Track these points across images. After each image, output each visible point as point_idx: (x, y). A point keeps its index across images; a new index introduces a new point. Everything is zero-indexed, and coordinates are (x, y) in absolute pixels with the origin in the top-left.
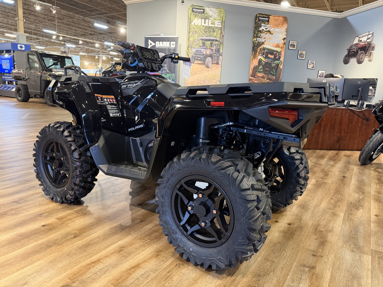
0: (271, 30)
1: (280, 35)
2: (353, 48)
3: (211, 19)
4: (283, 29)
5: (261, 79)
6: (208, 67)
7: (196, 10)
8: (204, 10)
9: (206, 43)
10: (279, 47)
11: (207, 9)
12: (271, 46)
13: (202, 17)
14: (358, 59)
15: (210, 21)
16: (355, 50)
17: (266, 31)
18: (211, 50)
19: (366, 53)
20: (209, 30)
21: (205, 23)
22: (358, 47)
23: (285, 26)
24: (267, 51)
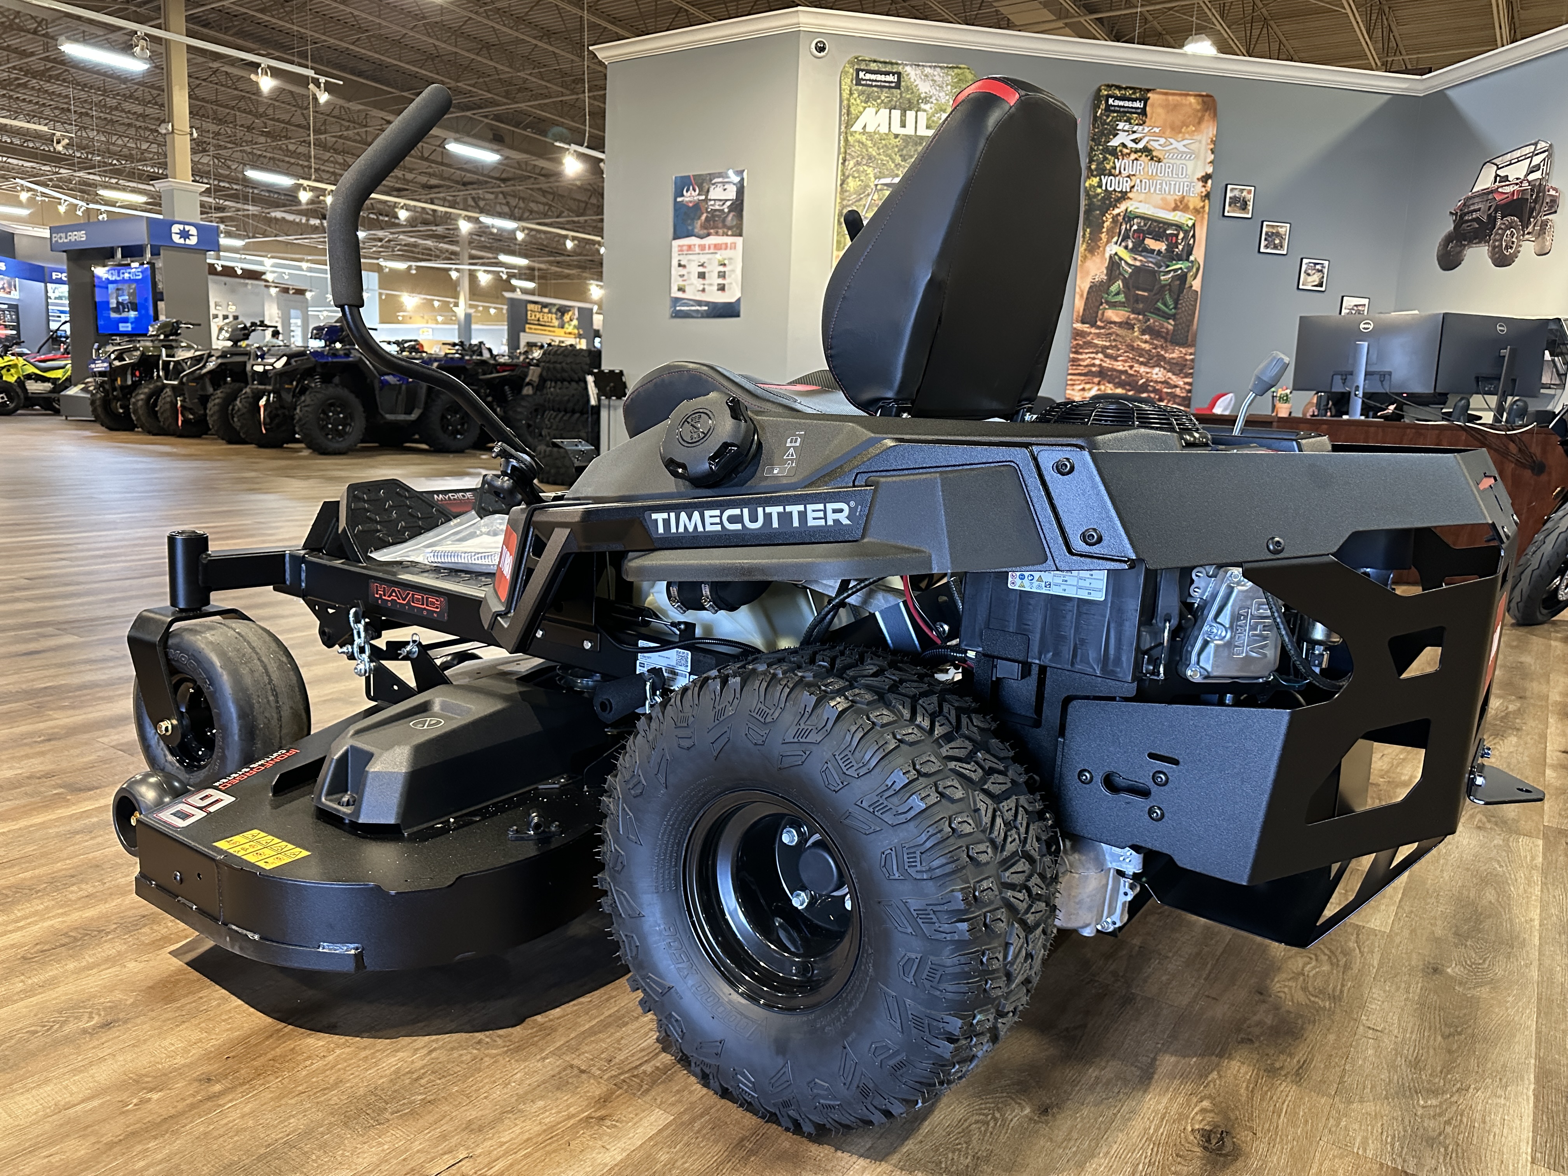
0: (1154, 145)
1: (1190, 165)
2: (1476, 207)
3: (925, 111)
4: (1200, 142)
5: (1120, 331)
7: (868, 76)
8: (899, 74)
10: (1186, 209)
11: (911, 73)
12: (1155, 207)
13: (893, 103)
14: (1494, 247)
15: (922, 117)
16: (1484, 212)
17: (1136, 151)
19: (1526, 225)
21: (903, 125)
22: (1494, 204)
23: (1209, 130)
24: (1138, 224)
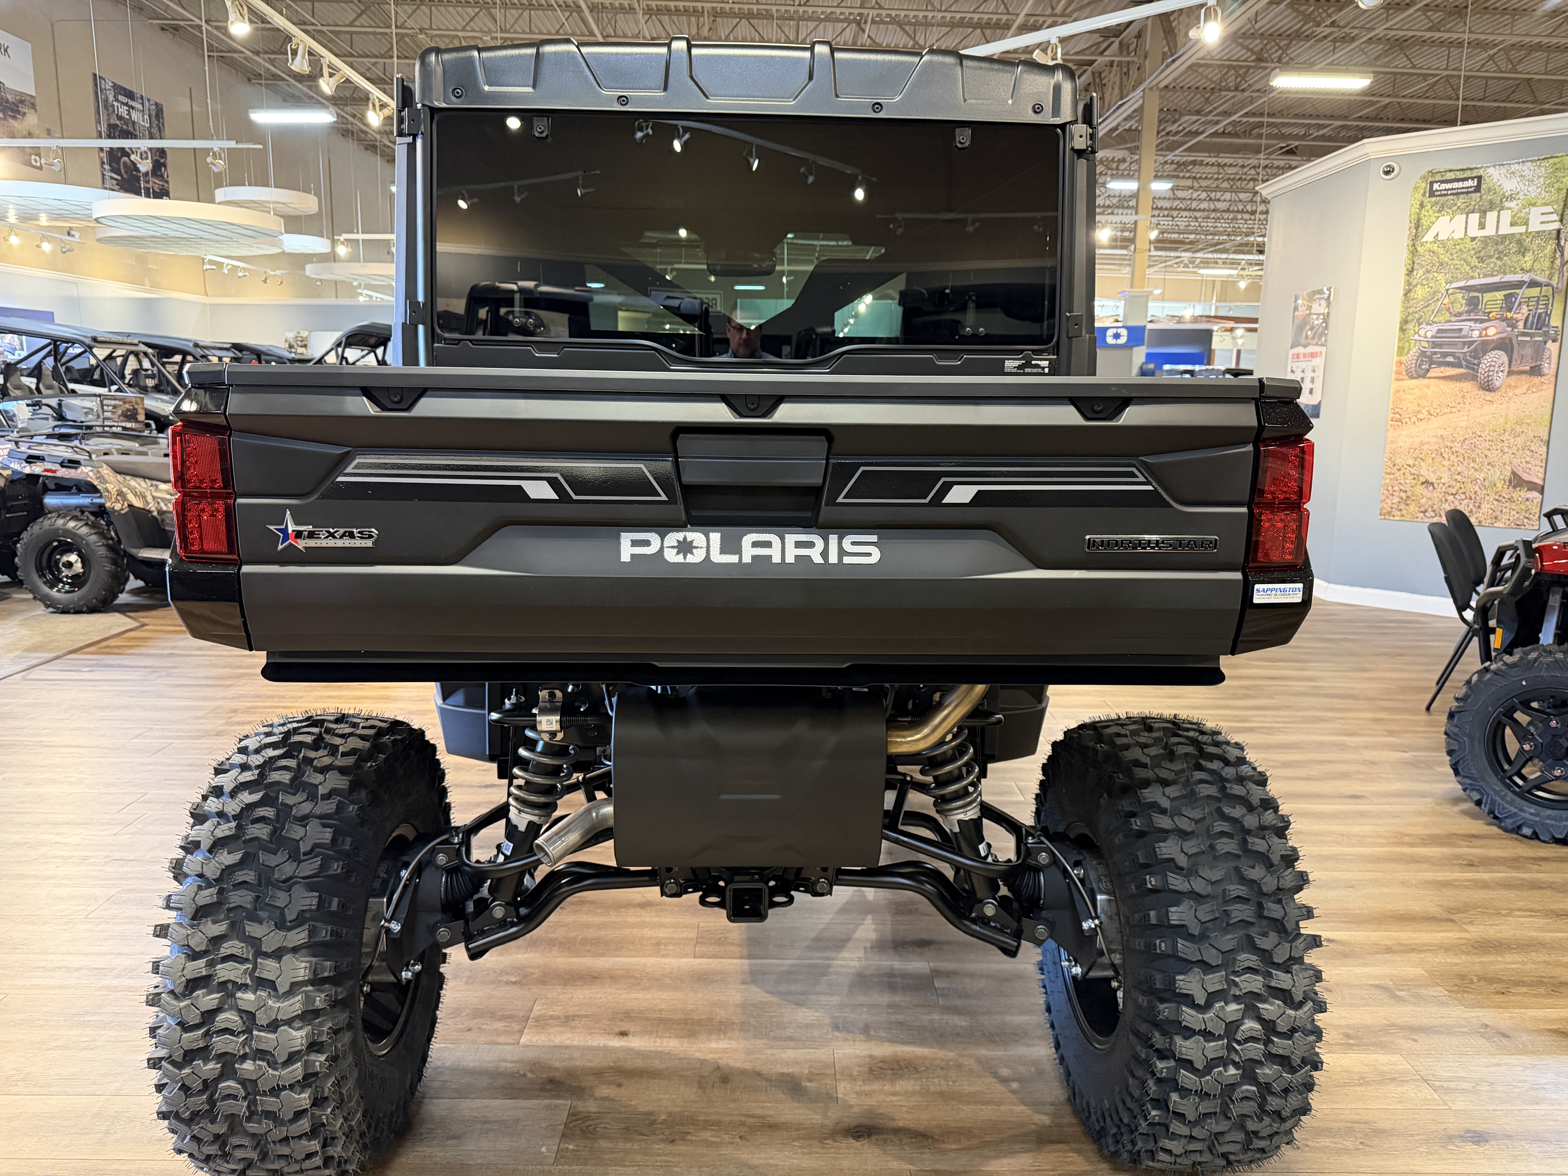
3: (1510, 208)
6: (1488, 387)
7: (1444, 186)
8: (1479, 178)
9: (1485, 300)
11: (1495, 174)
13: (1471, 207)
15: (1506, 215)
18: (1504, 324)
20: (1501, 247)
21: (1482, 226)
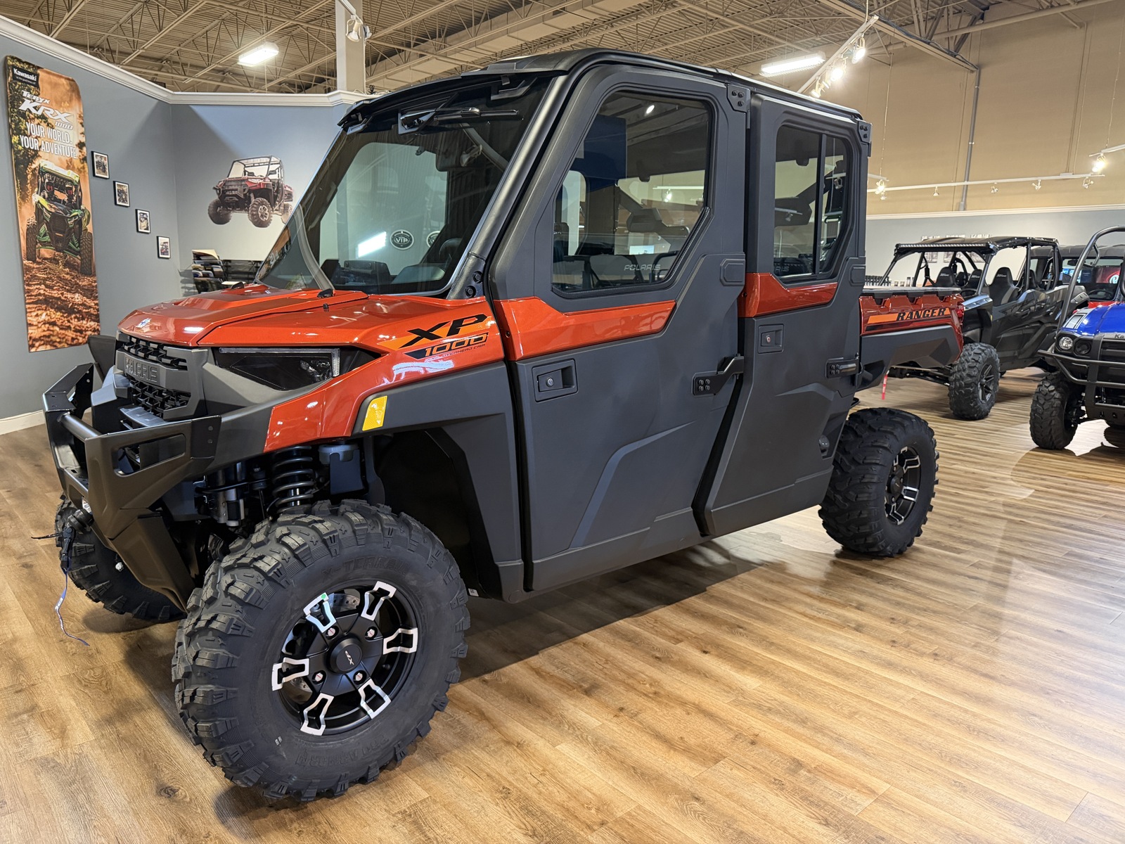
0: (48, 114)
1: (71, 132)
2: (233, 187)
4: (74, 116)
5: (51, 265)
10: (73, 169)
12: (57, 165)
14: (253, 215)
16: (240, 192)
17: (38, 117)
19: (273, 205)
22: (246, 188)
23: (76, 109)
24: (49, 177)
